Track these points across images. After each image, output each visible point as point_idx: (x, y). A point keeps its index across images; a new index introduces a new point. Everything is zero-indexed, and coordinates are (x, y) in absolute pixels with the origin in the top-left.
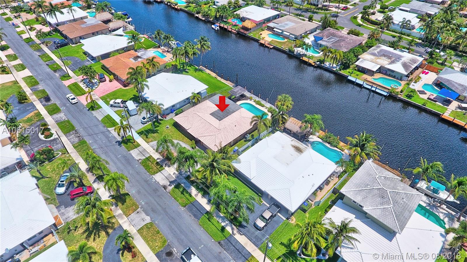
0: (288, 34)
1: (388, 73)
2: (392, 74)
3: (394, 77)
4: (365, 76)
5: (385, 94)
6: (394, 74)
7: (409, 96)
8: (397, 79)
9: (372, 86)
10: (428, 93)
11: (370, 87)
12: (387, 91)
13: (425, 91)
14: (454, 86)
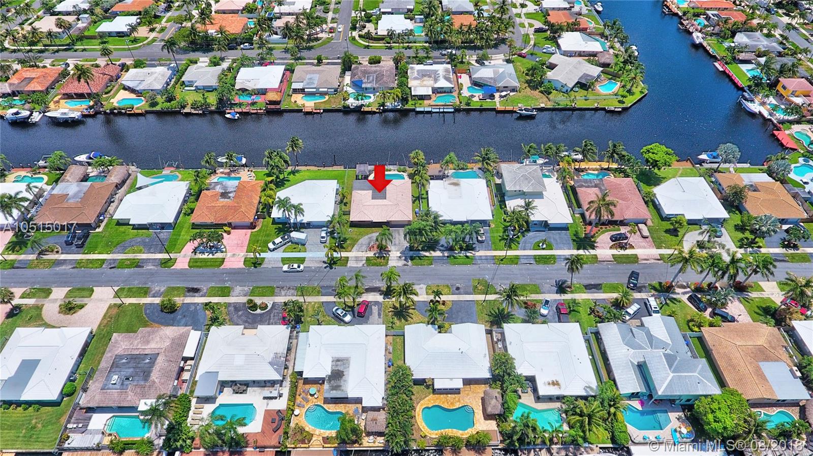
0: (326, 90)
1: (439, 90)
2: (442, 90)
3: (445, 92)
4: (426, 102)
5: (453, 110)
6: (444, 90)
7: (468, 104)
8: (448, 93)
9: (440, 109)
10: (477, 95)
11: (438, 110)
12: (451, 107)
13: (474, 94)
14: (487, 81)
